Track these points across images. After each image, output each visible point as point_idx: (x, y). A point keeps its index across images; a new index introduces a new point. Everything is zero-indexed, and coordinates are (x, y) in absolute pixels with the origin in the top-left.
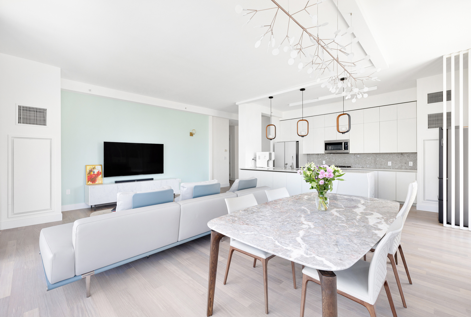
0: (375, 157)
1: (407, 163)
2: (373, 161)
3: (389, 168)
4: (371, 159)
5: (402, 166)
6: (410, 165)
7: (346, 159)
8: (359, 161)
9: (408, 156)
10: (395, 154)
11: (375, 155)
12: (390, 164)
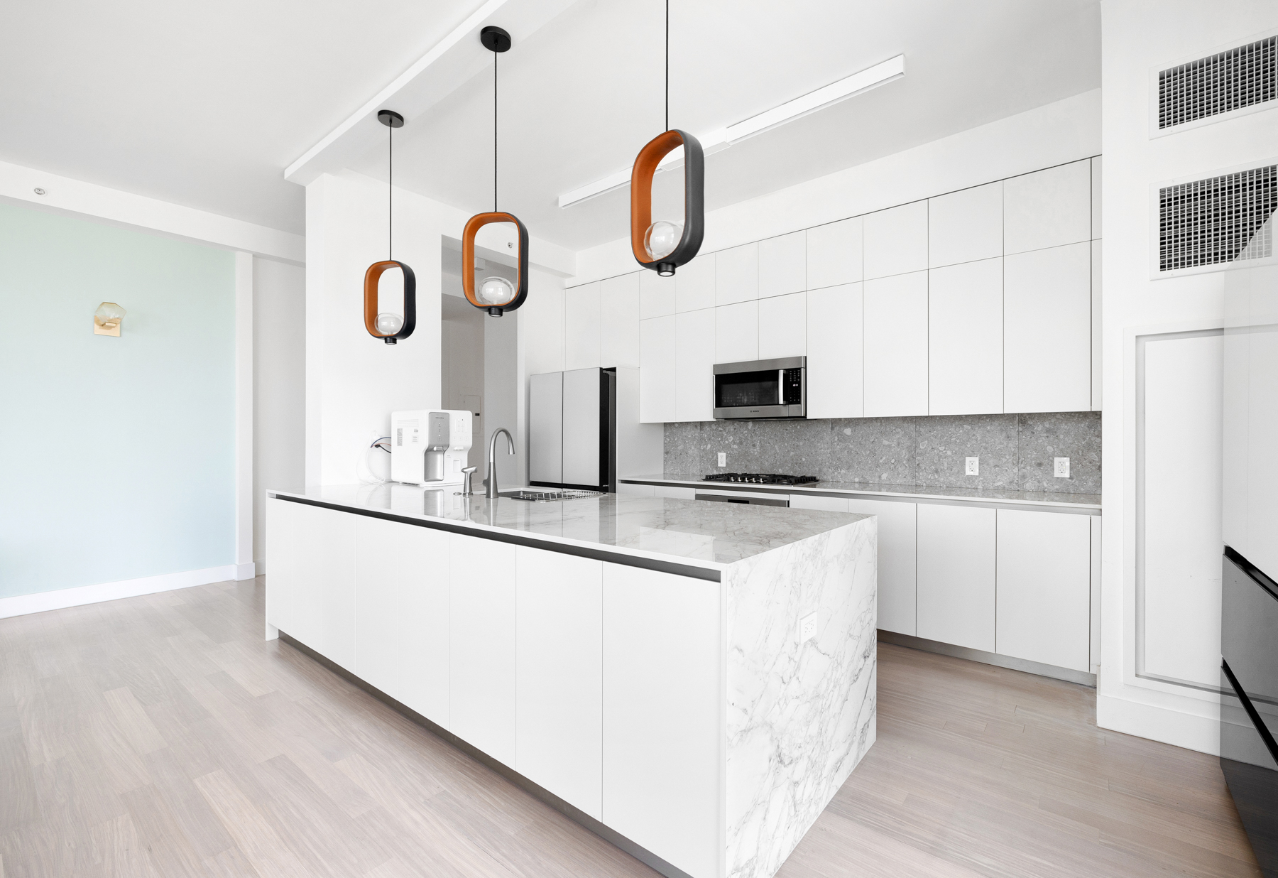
0: (914, 434)
1: (1044, 464)
2: (904, 454)
3: (970, 487)
4: (899, 444)
5: (1024, 477)
6: (1057, 474)
7: (801, 443)
8: (849, 453)
9: (1048, 431)
10: (996, 423)
11: (912, 427)
12: (972, 466)
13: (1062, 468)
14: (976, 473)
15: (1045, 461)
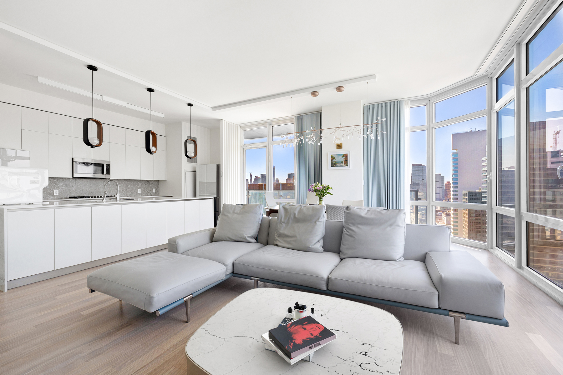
0: (127, 184)
1: (151, 190)
2: (125, 189)
3: (139, 195)
4: (123, 186)
5: (148, 193)
6: (153, 192)
8: (110, 189)
9: (152, 183)
10: (143, 182)
11: (126, 182)
12: (139, 191)
13: (154, 191)
14: (140, 193)
15: (151, 189)
